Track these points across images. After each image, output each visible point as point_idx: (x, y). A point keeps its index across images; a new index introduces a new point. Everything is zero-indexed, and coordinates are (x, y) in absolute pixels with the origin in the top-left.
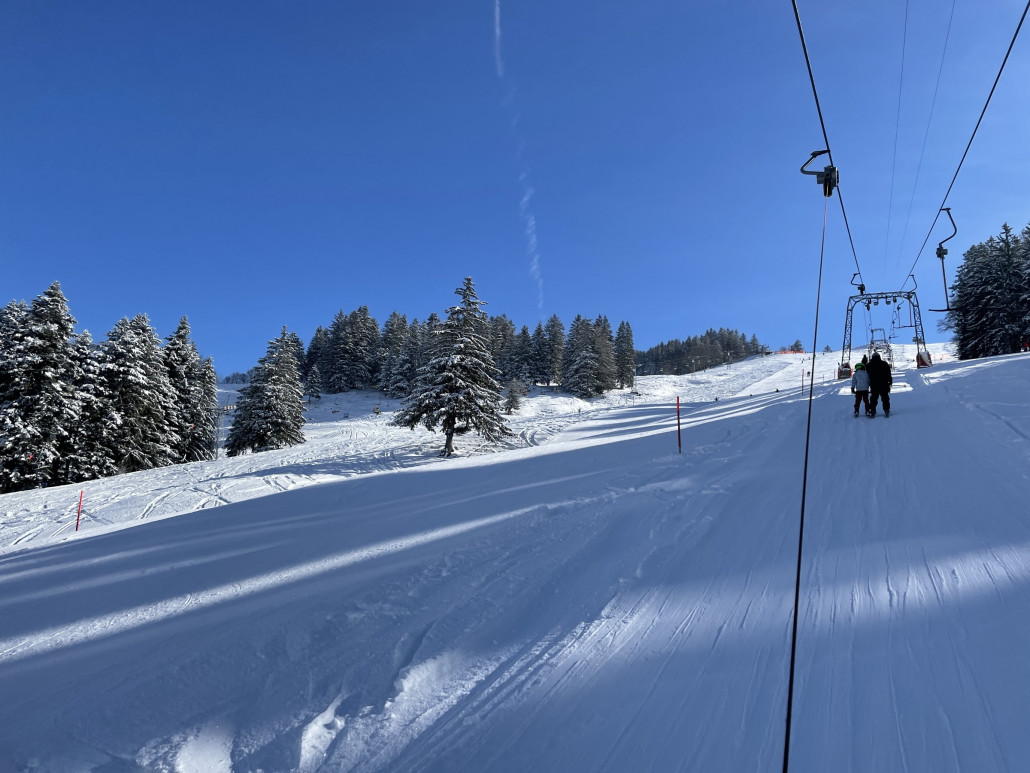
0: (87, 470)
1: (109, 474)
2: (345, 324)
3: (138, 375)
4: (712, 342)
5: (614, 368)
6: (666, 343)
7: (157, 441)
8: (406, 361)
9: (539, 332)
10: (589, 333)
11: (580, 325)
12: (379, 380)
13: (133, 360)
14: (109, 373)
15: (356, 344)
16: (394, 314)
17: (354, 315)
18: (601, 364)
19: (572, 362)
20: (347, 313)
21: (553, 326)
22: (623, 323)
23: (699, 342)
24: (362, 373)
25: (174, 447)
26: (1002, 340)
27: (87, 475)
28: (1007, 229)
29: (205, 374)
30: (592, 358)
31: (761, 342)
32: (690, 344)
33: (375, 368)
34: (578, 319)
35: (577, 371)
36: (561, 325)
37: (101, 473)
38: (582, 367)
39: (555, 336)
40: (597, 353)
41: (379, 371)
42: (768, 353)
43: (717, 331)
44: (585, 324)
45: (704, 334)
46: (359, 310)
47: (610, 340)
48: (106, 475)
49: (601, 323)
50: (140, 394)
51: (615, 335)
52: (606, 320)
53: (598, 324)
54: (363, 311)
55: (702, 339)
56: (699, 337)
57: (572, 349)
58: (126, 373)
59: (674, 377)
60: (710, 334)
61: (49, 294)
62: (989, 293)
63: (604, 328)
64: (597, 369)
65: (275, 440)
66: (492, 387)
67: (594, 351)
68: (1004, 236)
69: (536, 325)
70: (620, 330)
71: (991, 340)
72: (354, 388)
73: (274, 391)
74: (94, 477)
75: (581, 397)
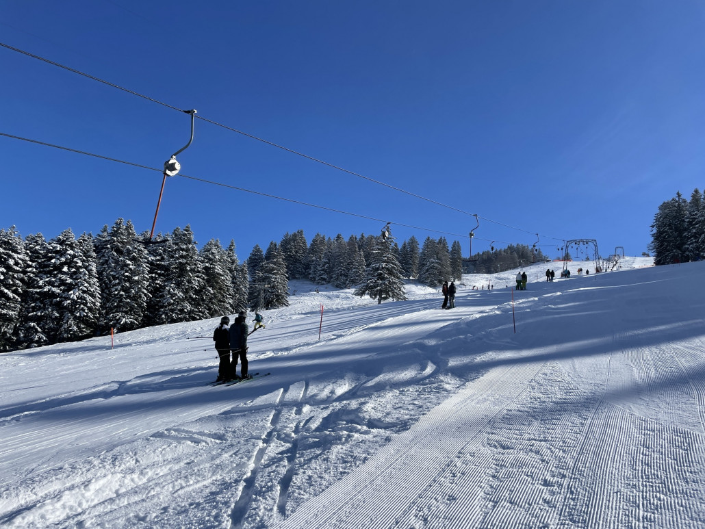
0: (198, 315)
1: (206, 318)
2: (290, 240)
3: (218, 269)
4: (512, 253)
5: (450, 269)
6: (481, 253)
7: (224, 302)
8: (326, 263)
9: (404, 247)
10: (435, 248)
11: (429, 243)
12: (310, 274)
13: (216, 262)
14: (206, 268)
15: (297, 252)
16: (318, 234)
17: (295, 235)
18: (442, 266)
19: (424, 265)
20: (291, 233)
21: (412, 243)
22: (455, 242)
23: (503, 253)
24: (299, 269)
25: (231, 306)
26: (671, 258)
27: (198, 318)
28: (679, 195)
29: (243, 269)
30: (437, 263)
31: (544, 254)
32: (497, 255)
33: (307, 266)
34: (428, 239)
35: (427, 270)
36: (417, 242)
37: (203, 317)
38: (431, 268)
39: (413, 250)
40: (439, 259)
41: (310, 269)
42: (549, 261)
43: (515, 246)
44: (432, 242)
45: (506, 248)
46: (298, 232)
47: (447, 252)
48: (205, 318)
49: (442, 241)
50: (219, 278)
51: (450, 249)
52: (445, 240)
53: (440, 242)
54: (301, 233)
55: (505, 251)
56: (503, 249)
57: (425, 257)
58: (214, 268)
59: (486, 275)
60: (510, 248)
61: (187, 231)
62: (666, 232)
63: (444, 245)
64: (440, 269)
65: (276, 303)
66: (399, 278)
67: (438, 259)
68: (677, 199)
69: (403, 243)
70: (454, 246)
71: (666, 258)
72: (294, 278)
73: (276, 278)
74: (200, 319)
75: (430, 286)
